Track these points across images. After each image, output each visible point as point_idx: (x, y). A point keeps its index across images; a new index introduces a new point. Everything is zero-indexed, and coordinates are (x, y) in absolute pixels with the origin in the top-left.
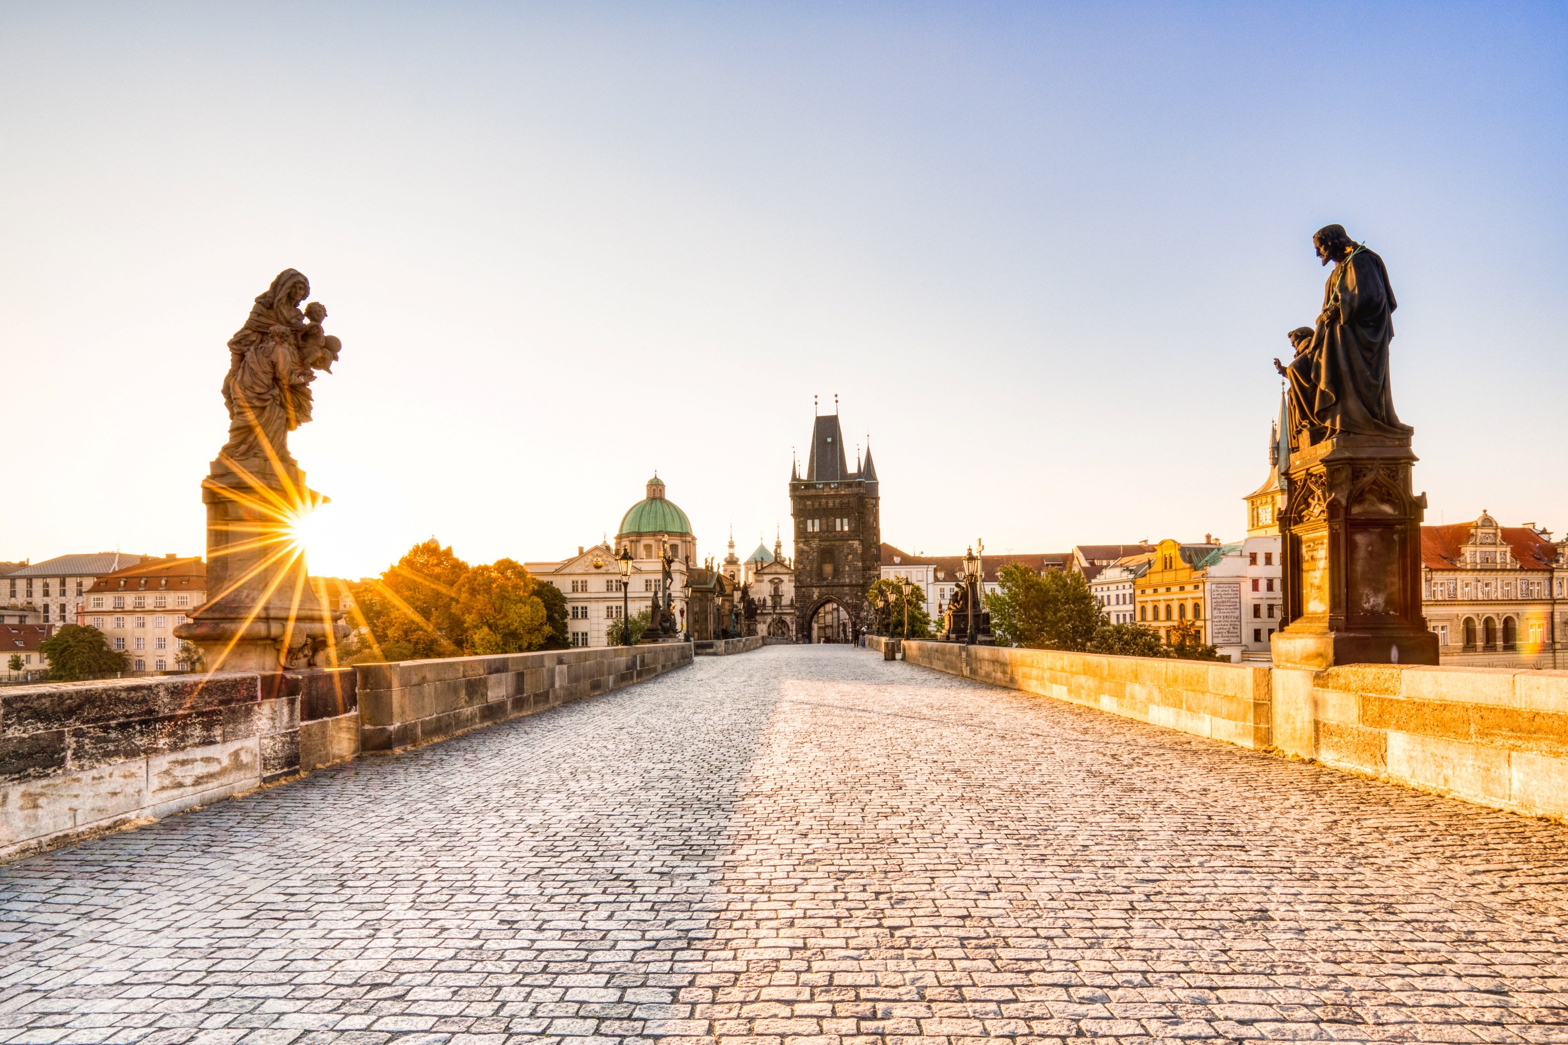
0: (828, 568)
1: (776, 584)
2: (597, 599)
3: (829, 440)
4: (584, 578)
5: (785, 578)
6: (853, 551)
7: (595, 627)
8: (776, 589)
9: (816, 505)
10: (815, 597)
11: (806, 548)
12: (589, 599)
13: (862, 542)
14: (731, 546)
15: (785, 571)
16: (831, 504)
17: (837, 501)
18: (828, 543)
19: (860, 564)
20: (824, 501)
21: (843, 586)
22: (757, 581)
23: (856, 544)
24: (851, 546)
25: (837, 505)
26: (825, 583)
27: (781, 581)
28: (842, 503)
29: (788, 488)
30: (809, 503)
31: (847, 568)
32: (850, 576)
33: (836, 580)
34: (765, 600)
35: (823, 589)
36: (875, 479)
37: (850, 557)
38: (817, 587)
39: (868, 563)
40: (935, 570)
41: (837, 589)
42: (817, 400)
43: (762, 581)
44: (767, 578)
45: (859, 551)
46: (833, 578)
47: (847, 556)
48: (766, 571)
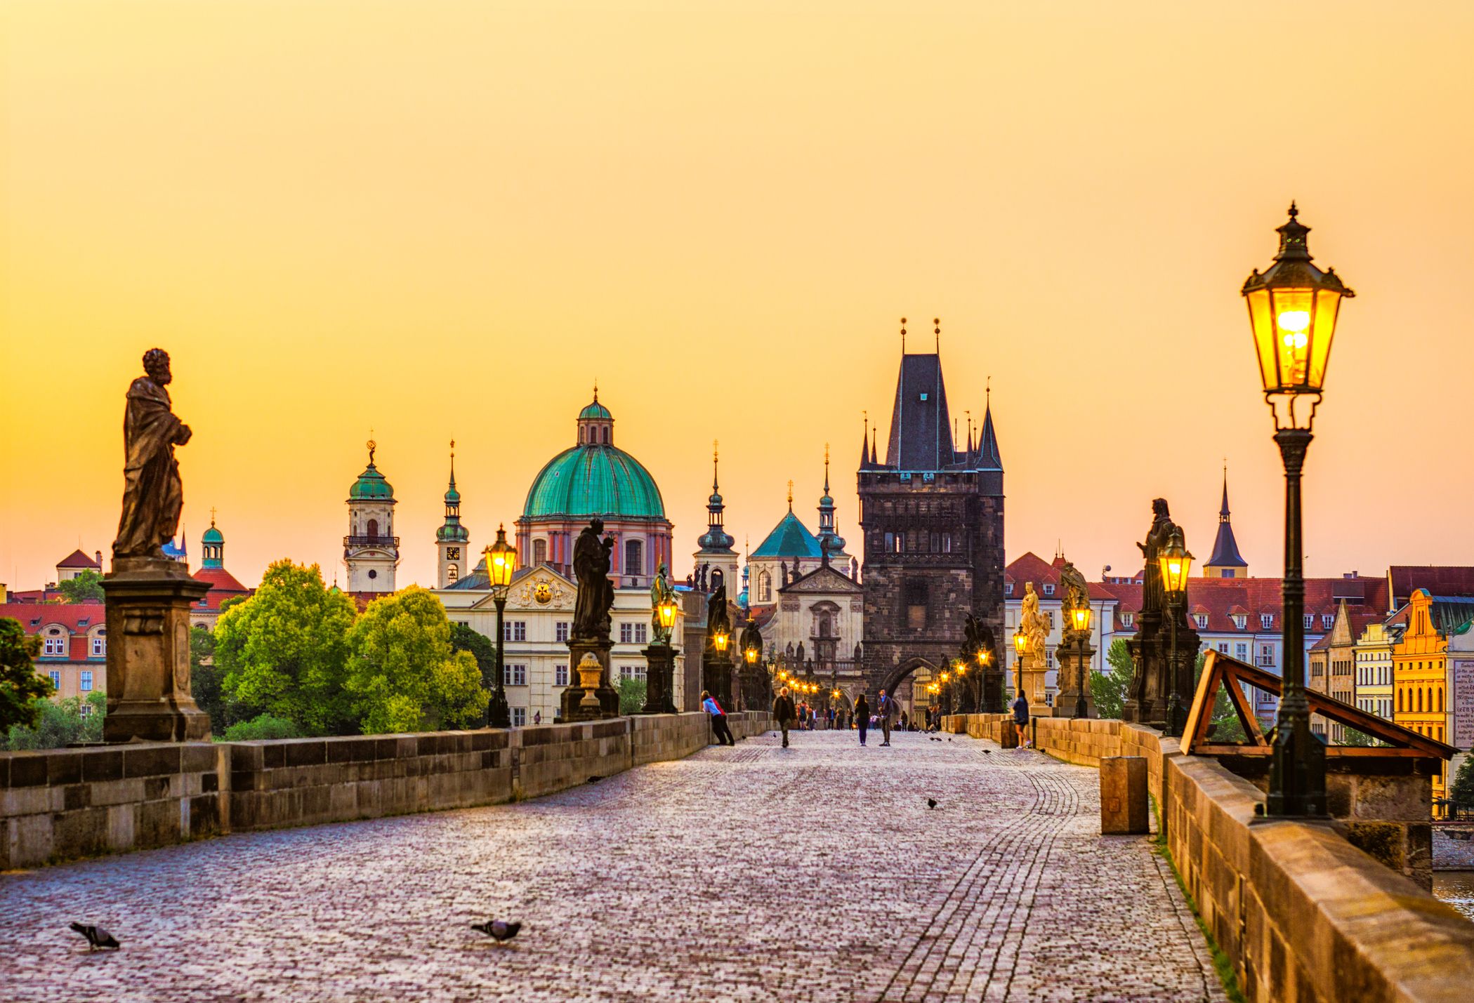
0: (917, 613)
1: (825, 614)
2: (541, 655)
3: (924, 397)
4: (520, 618)
5: (844, 602)
6: (956, 586)
7: (537, 700)
8: (825, 626)
9: (900, 511)
10: (896, 659)
11: (882, 579)
12: (528, 654)
13: (973, 572)
14: (716, 506)
15: (845, 587)
16: (923, 509)
17: (934, 504)
18: (917, 573)
19: (968, 608)
20: (912, 503)
21: (940, 643)
22: (785, 608)
23: (962, 575)
24: (955, 578)
25: (934, 511)
26: (911, 638)
27: (837, 609)
28: (941, 508)
29: (855, 480)
30: (889, 505)
31: (947, 615)
32: (952, 627)
33: (929, 634)
34: (801, 649)
35: (909, 648)
36: (999, 465)
37: (953, 595)
38: (897, 643)
39: (983, 605)
40: (1117, 610)
41: (930, 648)
42: (906, 327)
43: (796, 608)
44: (806, 602)
45: (968, 587)
46: (925, 629)
47: (947, 595)
48: (804, 586)
